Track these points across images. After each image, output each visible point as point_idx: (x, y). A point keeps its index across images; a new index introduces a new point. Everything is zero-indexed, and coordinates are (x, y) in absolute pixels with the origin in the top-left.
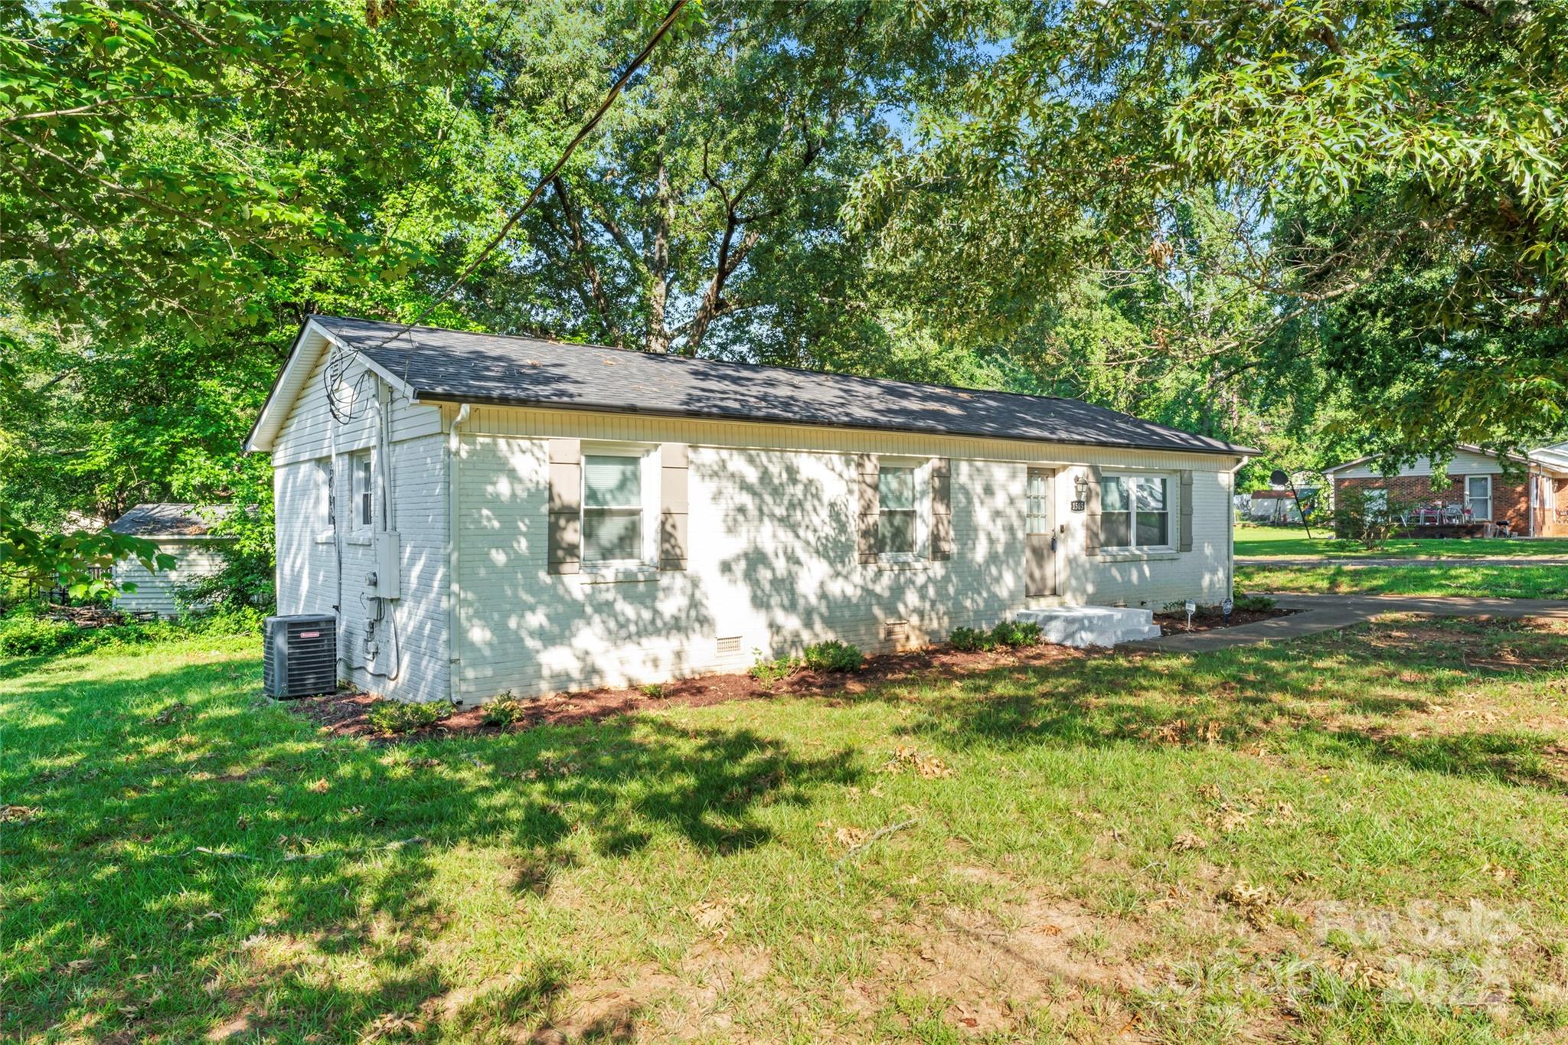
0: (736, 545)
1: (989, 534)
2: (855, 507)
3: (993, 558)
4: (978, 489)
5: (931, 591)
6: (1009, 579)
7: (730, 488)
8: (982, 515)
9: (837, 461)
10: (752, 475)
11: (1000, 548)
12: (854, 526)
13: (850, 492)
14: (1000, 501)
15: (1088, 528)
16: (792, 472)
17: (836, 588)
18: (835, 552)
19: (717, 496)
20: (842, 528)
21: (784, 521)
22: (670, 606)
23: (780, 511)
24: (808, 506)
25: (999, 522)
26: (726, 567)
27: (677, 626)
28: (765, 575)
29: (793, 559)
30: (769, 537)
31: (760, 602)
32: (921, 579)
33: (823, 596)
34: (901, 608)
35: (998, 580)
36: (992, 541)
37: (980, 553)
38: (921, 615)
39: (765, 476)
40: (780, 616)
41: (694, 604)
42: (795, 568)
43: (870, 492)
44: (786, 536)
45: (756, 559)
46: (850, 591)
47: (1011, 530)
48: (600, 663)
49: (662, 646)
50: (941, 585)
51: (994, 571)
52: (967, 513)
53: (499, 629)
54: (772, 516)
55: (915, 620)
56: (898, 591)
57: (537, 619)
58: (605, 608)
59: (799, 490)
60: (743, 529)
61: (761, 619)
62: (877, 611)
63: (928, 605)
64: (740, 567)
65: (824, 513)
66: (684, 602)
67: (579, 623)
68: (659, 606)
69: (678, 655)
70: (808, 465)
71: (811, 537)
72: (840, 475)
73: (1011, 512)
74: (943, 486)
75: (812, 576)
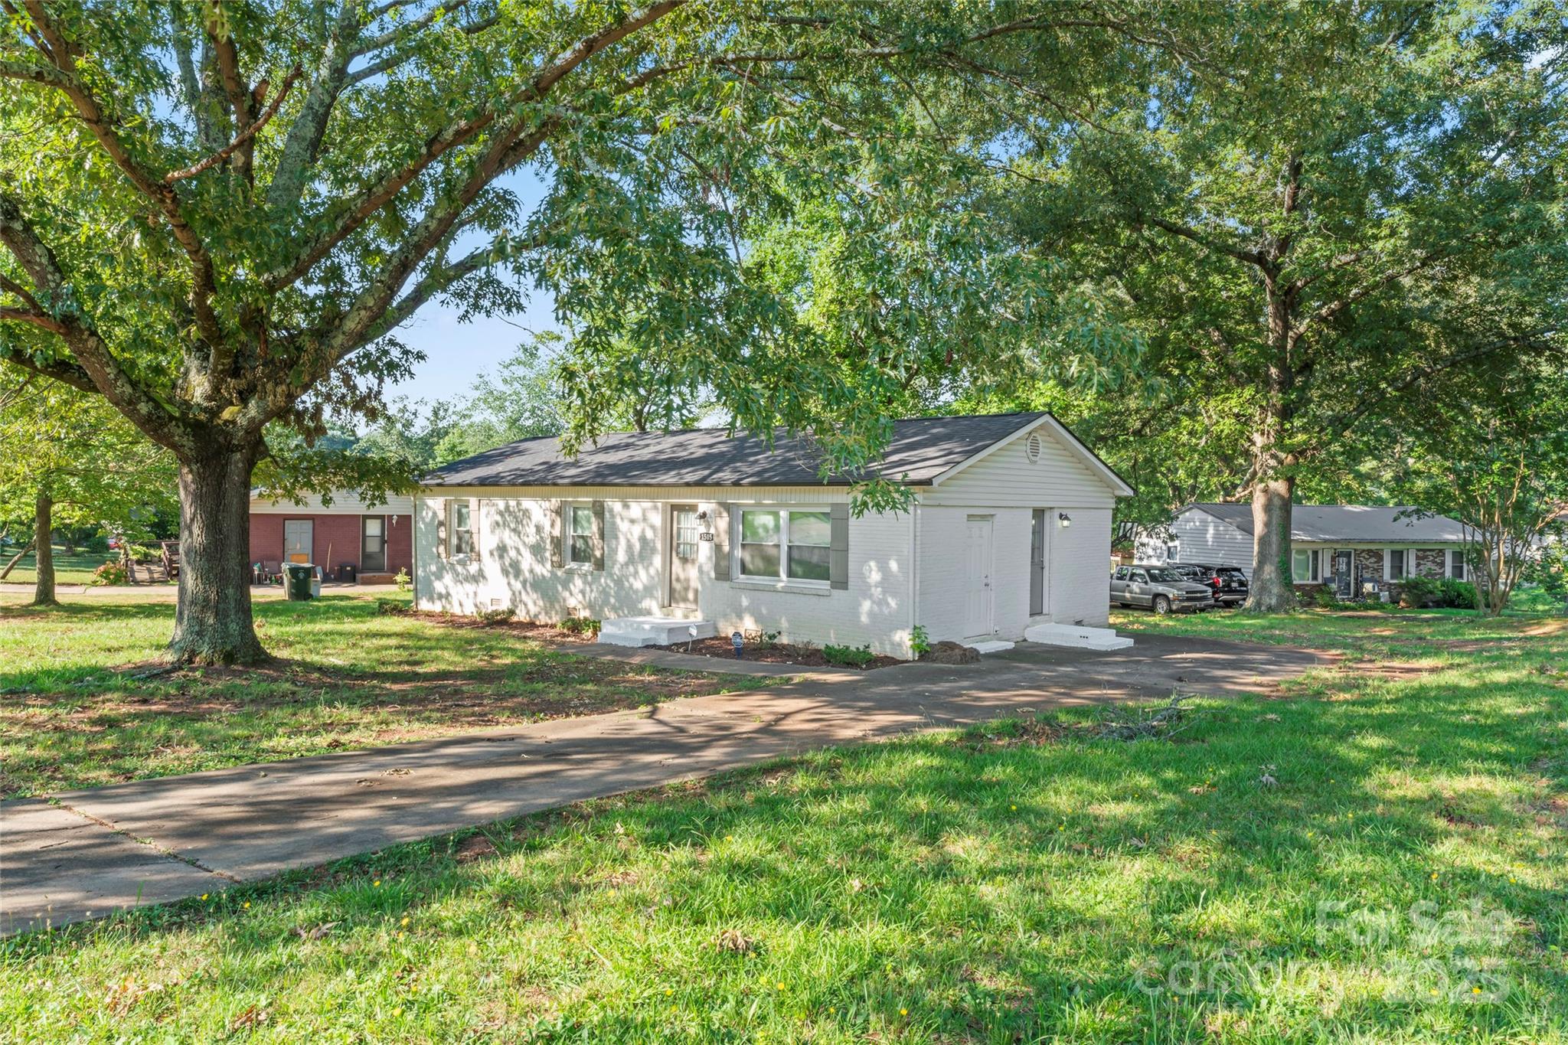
0: (494, 541)
3: (631, 560)
7: (493, 513)
10: (502, 507)
16: (518, 504)
19: (487, 515)
21: (514, 530)
26: (492, 554)
29: (518, 550)
30: (509, 538)
33: (531, 571)
37: (621, 556)
39: (507, 507)
40: (513, 581)
41: (480, 570)
45: (502, 549)
47: (643, 539)
49: (470, 588)
51: (631, 569)
52: (616, 536)
55: (580, 597)
61: (505, 581)
62: (560, 588)
65: (533, 530)
70: (527, 503)
71: (526, 540)
74: (599, 511)
75: (527, 561)
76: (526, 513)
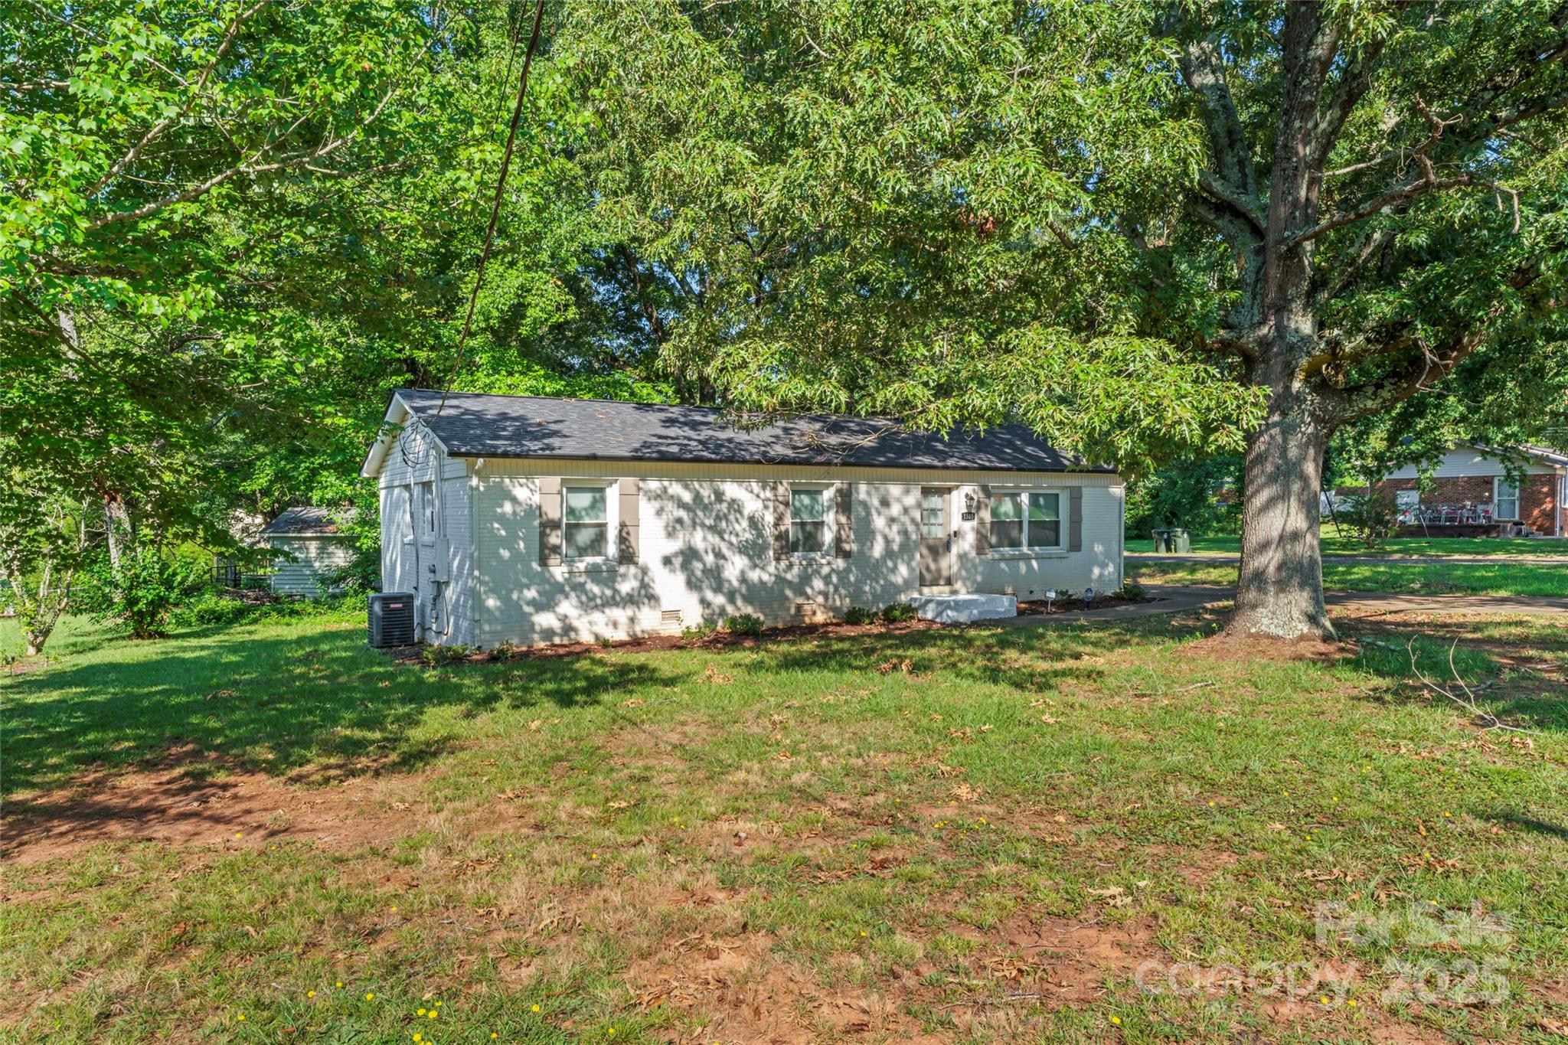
0: (674, 546)
1: (885, 537)
2: (769, 518)
3: (889, 553)
4: (876, 502)
5: (835, 579)
6: (903, 570)
7: (670, 506)
8: (879, 522)
9: (755, 486)
10: (687, 497)
11: (895, 547)
12: (769, 532)
13: (766, 507)
14: (895, 510)
15: (978, 532)
16: (719, 496)
17: (754, 575)
18: (753, 551)
19: (659, 512)
20: (760, 535)
21: (713, 529)
22: (626, 587)
23: (709, 522)
24: (732, 518)
25: (895, 528)
26: (667, 561)
27: (631, 600)
28: (698, 566)
29: (719, 555)
30: (699, 540)
31: (692, 584)
32: (826, 570)
33: (744, 581)
34: (809, 591)
35: (894, 570)
36: (888, 541)
37: (878, 550)
38: (826, 595)
39: (697, 497)
40: (709, 595)
41: (644, 585)
42: (722, 562)
43: (781, 507)
44: (716, 540)
45: (690, 555)
46: (765, 577)
47: (905, 533)
48: (576, 623)
49: (620, 614)
50: (843, 575)
51: (890, 564)
52: (867, 521)
53: (506, 600)
54: (703, 525)
55: (820, 599)
56: (805, 579)
57: (531, 594)
58: (579, 588)
59: (724, 506)
60: (681, 535)
61: (693, 598)
62: (789, 593)
63: (831, 589)
64: (677, 562)
65: (745, 524)
66: (635, 584)
67: (560, 597)
68: (618, 586)
69: (632, 620)
70: (732, 490)
71: (734, 540)
72: (758, 496)
73: (906, 519)
74: (845, 502)
75: (735, 567)
76: (735, 506)
